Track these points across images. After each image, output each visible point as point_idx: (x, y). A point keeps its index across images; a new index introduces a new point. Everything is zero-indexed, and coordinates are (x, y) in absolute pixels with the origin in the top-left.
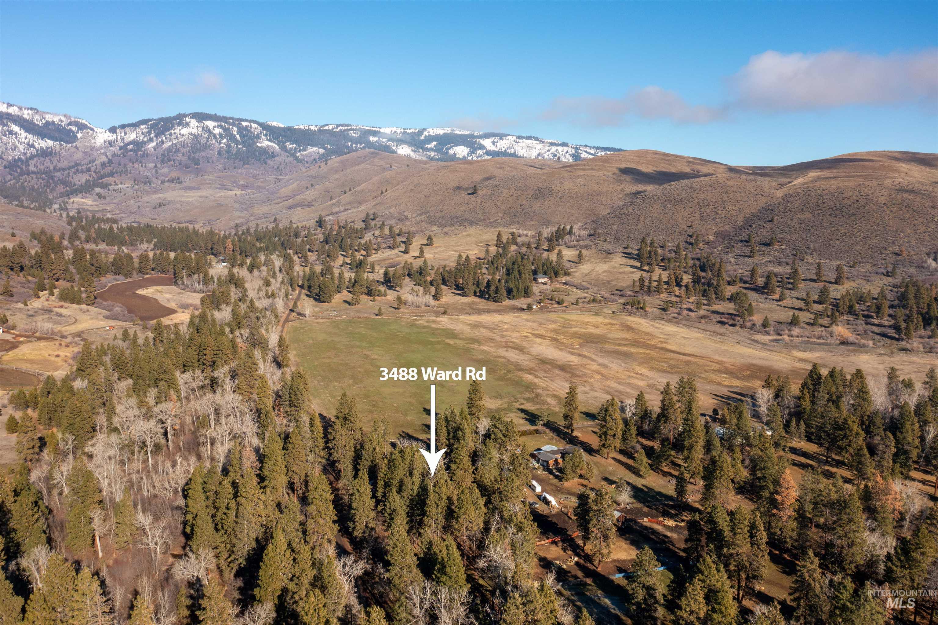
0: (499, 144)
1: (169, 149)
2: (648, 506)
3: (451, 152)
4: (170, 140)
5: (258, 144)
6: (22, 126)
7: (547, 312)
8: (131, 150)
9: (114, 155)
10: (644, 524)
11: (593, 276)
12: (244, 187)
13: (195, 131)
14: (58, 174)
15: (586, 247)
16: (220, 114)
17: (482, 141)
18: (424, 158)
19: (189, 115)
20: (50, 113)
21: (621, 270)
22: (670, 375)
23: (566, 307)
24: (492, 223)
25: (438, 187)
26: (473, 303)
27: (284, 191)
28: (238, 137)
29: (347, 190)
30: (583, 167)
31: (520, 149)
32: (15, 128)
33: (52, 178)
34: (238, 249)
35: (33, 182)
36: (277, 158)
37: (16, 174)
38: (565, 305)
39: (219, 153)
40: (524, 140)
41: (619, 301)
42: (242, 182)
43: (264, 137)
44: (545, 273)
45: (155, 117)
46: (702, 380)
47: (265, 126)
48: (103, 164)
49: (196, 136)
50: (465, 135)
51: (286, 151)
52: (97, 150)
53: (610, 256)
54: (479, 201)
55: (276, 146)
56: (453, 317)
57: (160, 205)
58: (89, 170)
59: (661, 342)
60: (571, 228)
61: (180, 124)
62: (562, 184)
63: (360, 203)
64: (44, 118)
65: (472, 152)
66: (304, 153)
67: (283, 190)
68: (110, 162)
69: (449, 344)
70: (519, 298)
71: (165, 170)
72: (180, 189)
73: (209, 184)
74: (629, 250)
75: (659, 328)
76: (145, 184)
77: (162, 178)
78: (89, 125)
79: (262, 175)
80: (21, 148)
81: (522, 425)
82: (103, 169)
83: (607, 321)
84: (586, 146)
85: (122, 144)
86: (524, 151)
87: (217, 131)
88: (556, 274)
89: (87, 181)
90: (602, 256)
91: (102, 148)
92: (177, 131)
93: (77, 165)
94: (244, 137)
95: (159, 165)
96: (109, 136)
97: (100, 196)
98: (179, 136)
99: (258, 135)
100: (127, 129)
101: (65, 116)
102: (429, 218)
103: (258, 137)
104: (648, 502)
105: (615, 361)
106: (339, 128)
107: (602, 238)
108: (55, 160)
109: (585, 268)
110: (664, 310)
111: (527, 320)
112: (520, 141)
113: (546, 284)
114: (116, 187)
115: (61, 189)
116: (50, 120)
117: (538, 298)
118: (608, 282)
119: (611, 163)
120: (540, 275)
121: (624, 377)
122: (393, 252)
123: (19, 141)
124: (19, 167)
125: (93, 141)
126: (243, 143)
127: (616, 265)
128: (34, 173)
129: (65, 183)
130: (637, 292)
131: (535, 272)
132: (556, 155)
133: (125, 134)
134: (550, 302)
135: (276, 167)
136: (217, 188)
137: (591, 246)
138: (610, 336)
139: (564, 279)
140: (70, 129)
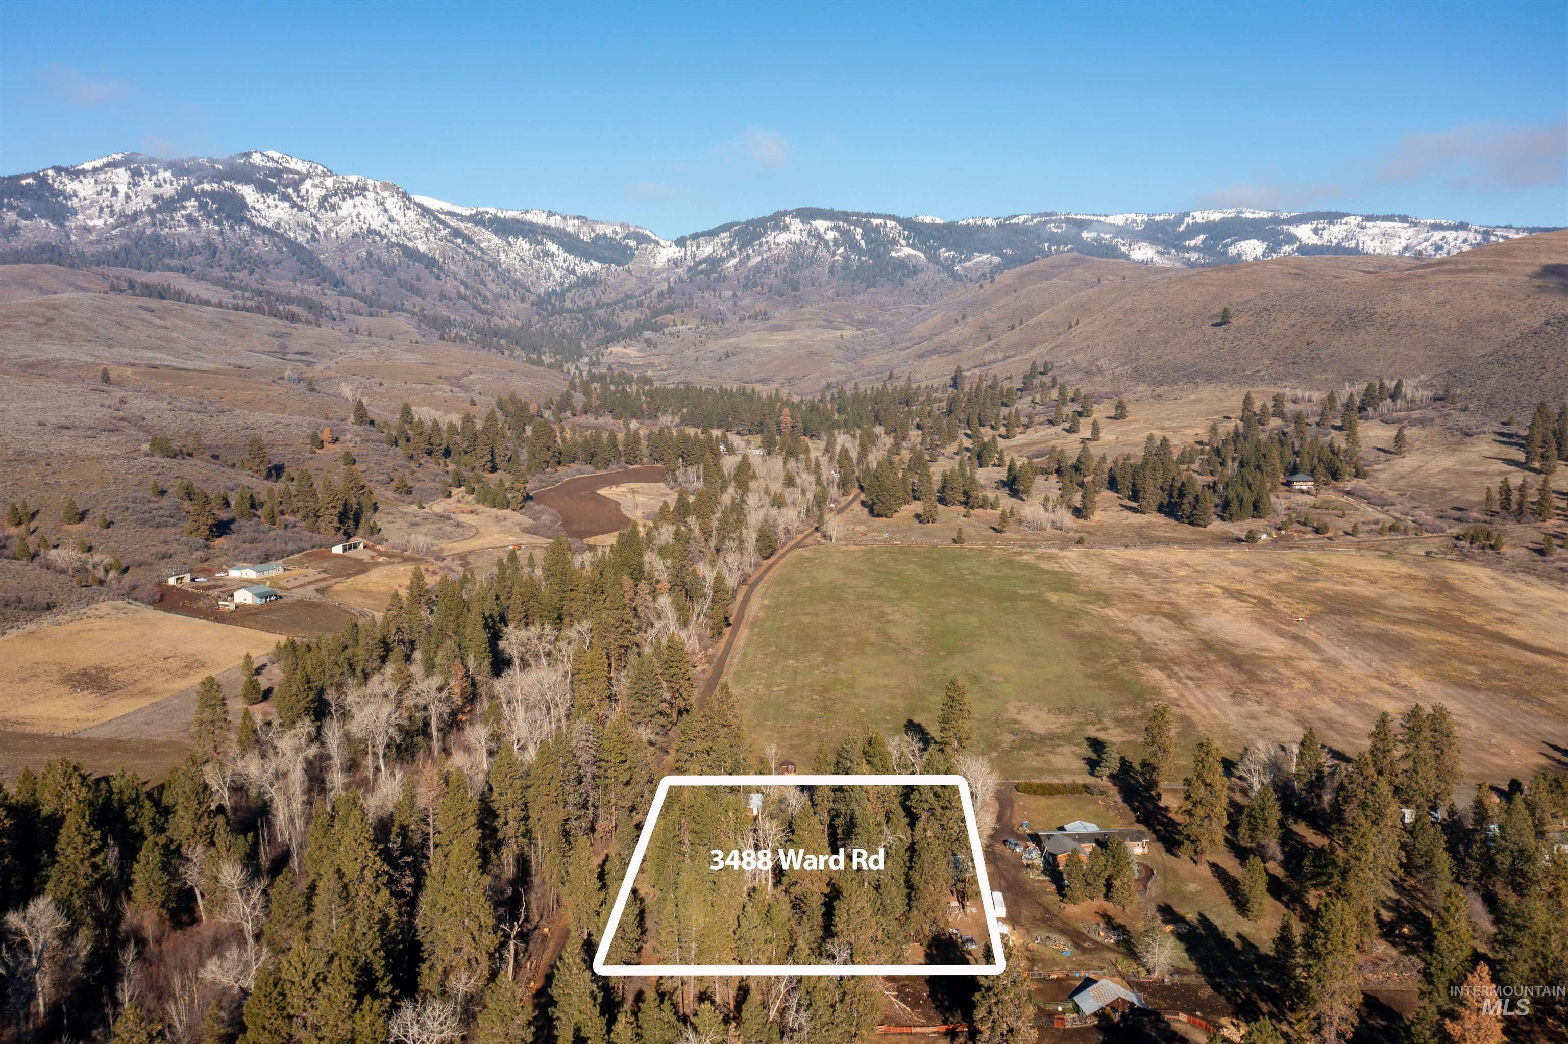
0: (1326, 233)
1: (757, 267)
2: (1216, 987)
3: (1232, 251)
4: (760, 253)
5: (893, 254)
6: (561, 244)
7: (1284, 548)
8: (702, 272)
9: (680, 280)
10: (1176, 1026)
11: (1416, 479)
12: (861, 325)
13: (796, 238)
14: (600, 312)
15: (1422, 422)
16: (839, 207)
17: (1292, 229)
18: (1178, 265)
19: (791, 212)
20: (602, 223)
21: (1481, 469)
22: (1470, 694)
23: (1330, 539)
24: (1248, 376)
25: (1165, 314)
26: (1150, 525)
27: (920, 329)
28: (863, 244)
29: (1017, 322)
30: (1453, 267)
31: (1367, 239)
32: (553, 247)
33: (591, 318)
34: (800, 425)
35: (564, 324)
36: (921, 276)
37: (545, 313)
38: (1329, 534)
39: (832, 271)
40: (1378, 223)
41: (1449, 531)
42: (859, 316)
43: (902, 242)
44: (1312, 473)
45: (743, 220)
46: (1542, 711)
47: (908, 225)
48: (661, 295)
49: (797, 246)
50: (1261, 220)
51: (937, 262)
52: (657, 274)
53: (1469, 440)
54: (1231, 338)
55: (922, 255)
56: (1092, 551)
57: (727, 355)
58: (640, 304)
59: (1501, 620)
60: (1399, 385)
61: (774, 228)
62: (1397, 301)
63: (1033, 346)
64: (594, 230)
65: (1272, 250)
66: (968, 264)
67: (918, 326)
68: (671, 290)
69: (1047, 602)
70: (1241, 518)
71: (748, 301)
72: (764, 330)
73: (809, 320)
74: (1512, 429)
75: (1513, 591)
76: (716, 323)
77: (742, 313)
78: (654, 237)
79: (895, 303)
80: (557, 275)
81: (1073, 772)
82: (660, 301)
83: (1405, 570)
84: (1509, 227)
85: (692, 264)
86: (1377, 242)
87: (831, 235)
88: (1335, 475)
89: (637, 321)
90: (1452, 440)
91: (663, 271)
92: (770, 239)
93: (628, 297)
94: (871, 243)
95: (739, 294)
96: (674, 252)
97: (649, 343)
98: (773, 246)
99: (894, 238)
100: (702, 240)
101: (622, 225)
102: (1136, 370)
103: (894, 242)
104: (1225, 975)
105: (1360, 653)
106: (1035, 221)
107: (1459, 405)
108: (599, 291)
109: (1405, 464)
110: (1541, 552)
111: (1234, 563)
112: (1369, 224)
113: (1308, 493)
114: (673, 329)
115: (601, 333)
116: (601, 232)
117: (1278, 521)
118: (1444, 491)
119: (1516, 257)
120: (1300, 476)
121: (1361, 690)
122: (1053, 429)
123: (555, 266)
124: (551, 304)
125: (652, 261)
126: (869, 252)
127: (1475, 457)
128: (569, 311)
129: (607, 325)
130: (1494, 514)
131: (1294, 470)
132: (1441, 248)
133: (698, 247)
134: (1302, 528)
135: (918, 290)
136: (819, 326)
137: (1432, 420)
138: (1392, 601)
139: (1349, 484)
140: (627, 244)
